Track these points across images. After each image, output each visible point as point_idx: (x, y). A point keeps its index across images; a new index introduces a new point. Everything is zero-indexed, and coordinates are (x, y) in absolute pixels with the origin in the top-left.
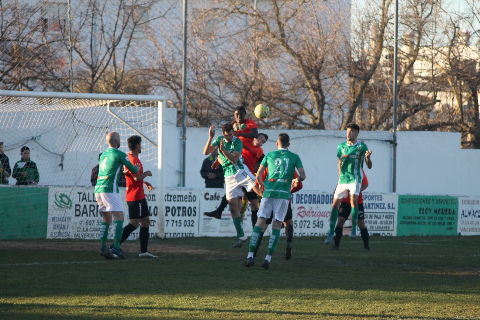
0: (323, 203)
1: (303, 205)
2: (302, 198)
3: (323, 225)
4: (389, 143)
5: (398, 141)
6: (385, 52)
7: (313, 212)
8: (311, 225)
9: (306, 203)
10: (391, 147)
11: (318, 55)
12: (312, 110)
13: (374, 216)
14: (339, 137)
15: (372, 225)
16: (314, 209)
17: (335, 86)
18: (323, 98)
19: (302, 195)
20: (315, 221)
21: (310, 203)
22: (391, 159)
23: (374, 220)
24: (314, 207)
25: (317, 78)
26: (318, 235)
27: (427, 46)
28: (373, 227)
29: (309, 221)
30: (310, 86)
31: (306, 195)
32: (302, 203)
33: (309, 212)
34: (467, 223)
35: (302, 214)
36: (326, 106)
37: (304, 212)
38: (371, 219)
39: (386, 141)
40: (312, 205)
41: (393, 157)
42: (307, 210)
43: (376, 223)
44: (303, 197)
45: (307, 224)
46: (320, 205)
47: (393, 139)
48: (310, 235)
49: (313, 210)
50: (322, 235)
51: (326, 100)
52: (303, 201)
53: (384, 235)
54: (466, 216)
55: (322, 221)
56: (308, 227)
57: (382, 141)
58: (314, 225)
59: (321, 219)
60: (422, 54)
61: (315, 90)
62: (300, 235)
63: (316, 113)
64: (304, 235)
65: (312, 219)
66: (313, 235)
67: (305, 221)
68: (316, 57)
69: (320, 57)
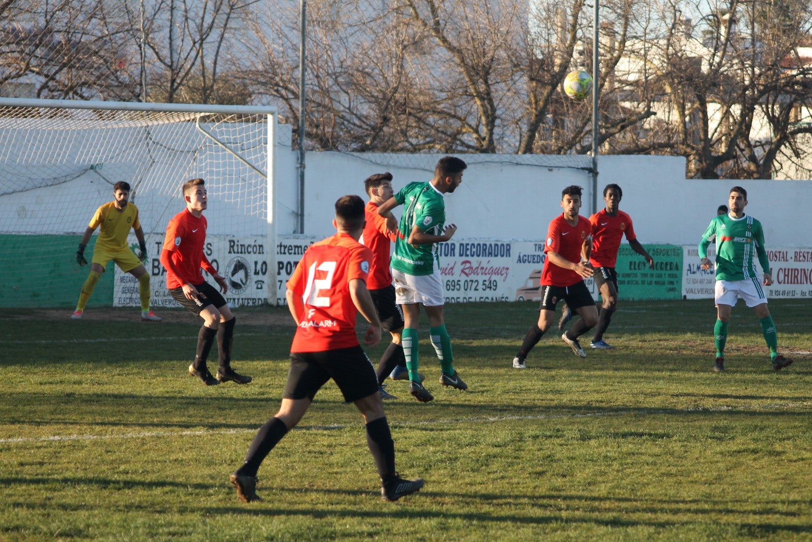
0: (496, 256)
1: (469, 258)
2: (467, 249)
3: (496, 286)
4: (587, 172)
5: (599, 170)
6: (579, 46)
7: (482, 268)
8: (480, 287)
9: (472, 256)
10: (589, 177)
11: (487, 50)
12: (478, 126)
14: (517, 164)
16: (484, 265)
17: (509, 94)
18: (494, 110)
19: (467, 244)
20: (485, 281)
21: (478, 256)
22: (590, 194)
24: (484, 261)
25: (486, 82)
26: (490, 300)
27: (636, 38)
29: (477, 281)
30: (475, 94)
31: (473, 245)
32: (467, 255)
33: (477, 268)
34: (695, 282)
35: (467, 271)
36: (498, 122)
37: (471, 268)
39: (583, 169)
40: (481, 258)
41: (592, 192)
42: (474, 265)
44: (469, 247)
45: (474, 285)
46: (492, 259)
47: (592, 166)
48: (478, 300)
49: (482, 265)
50: (494, 300)
51: (498, 113)
52: (468, 252)
54: (694, 273)
55: (495, 281)
56: (476, 289)
57: (578, 169)
58: (484, 287)
59: (494, 277)
60: (630, 48)
61: (482, 99)
62: (465, 301)
63: (484, 131)
64: (471, 300)
65: (481, 278)
66: (482, 300)
67: (472, 281)
68: (484, 54)
69: (490, 55)
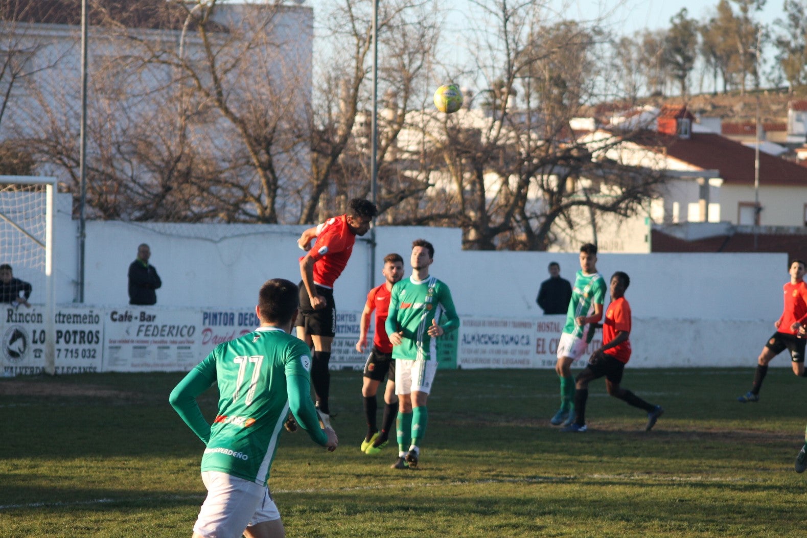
1: (248, 328)
2: (246, 319)
4: (365, 243)
5: (377, 241)
6: (360, 118)
9: (251, 325)
10: (367, 248)
11: (269, 121)
12: (260, 196)
13: (344, 344)
14: (297, 234)
15: (342, 355)
17: (292, 164)
18: (275, 179)
19: (247, 314)
22: (370, 265)
23: (344, 348)
25: (268, 152)
27: (416, 110)
28: (342, 358)
30: (257, 164)
32: (246, 325)
34: (470, 351)
36: (279, 191)
38: (340, 348)
41: (370, 262)
43: (347, 352)
44: (248, 316)
47: (370, 237)
51: (280, 183)
52: (247, 322)
53: (357, 369)
54: (469, 343)
60: (410, 121)
61: (264, 169)
63: (266, 201)
68: (266, 124)
69: (271, 125)
